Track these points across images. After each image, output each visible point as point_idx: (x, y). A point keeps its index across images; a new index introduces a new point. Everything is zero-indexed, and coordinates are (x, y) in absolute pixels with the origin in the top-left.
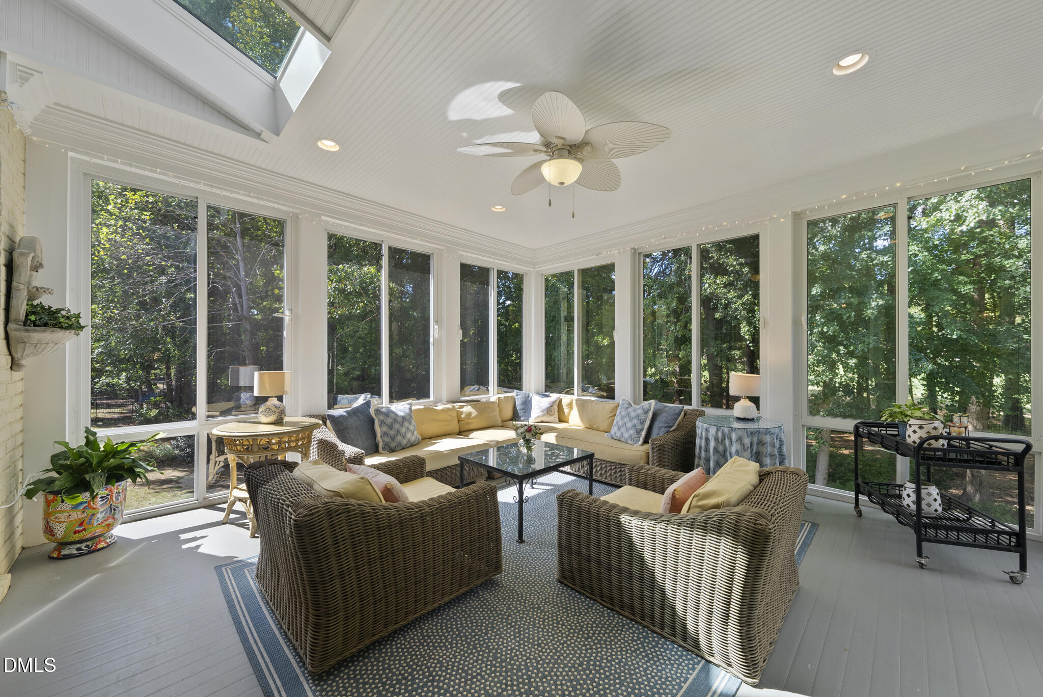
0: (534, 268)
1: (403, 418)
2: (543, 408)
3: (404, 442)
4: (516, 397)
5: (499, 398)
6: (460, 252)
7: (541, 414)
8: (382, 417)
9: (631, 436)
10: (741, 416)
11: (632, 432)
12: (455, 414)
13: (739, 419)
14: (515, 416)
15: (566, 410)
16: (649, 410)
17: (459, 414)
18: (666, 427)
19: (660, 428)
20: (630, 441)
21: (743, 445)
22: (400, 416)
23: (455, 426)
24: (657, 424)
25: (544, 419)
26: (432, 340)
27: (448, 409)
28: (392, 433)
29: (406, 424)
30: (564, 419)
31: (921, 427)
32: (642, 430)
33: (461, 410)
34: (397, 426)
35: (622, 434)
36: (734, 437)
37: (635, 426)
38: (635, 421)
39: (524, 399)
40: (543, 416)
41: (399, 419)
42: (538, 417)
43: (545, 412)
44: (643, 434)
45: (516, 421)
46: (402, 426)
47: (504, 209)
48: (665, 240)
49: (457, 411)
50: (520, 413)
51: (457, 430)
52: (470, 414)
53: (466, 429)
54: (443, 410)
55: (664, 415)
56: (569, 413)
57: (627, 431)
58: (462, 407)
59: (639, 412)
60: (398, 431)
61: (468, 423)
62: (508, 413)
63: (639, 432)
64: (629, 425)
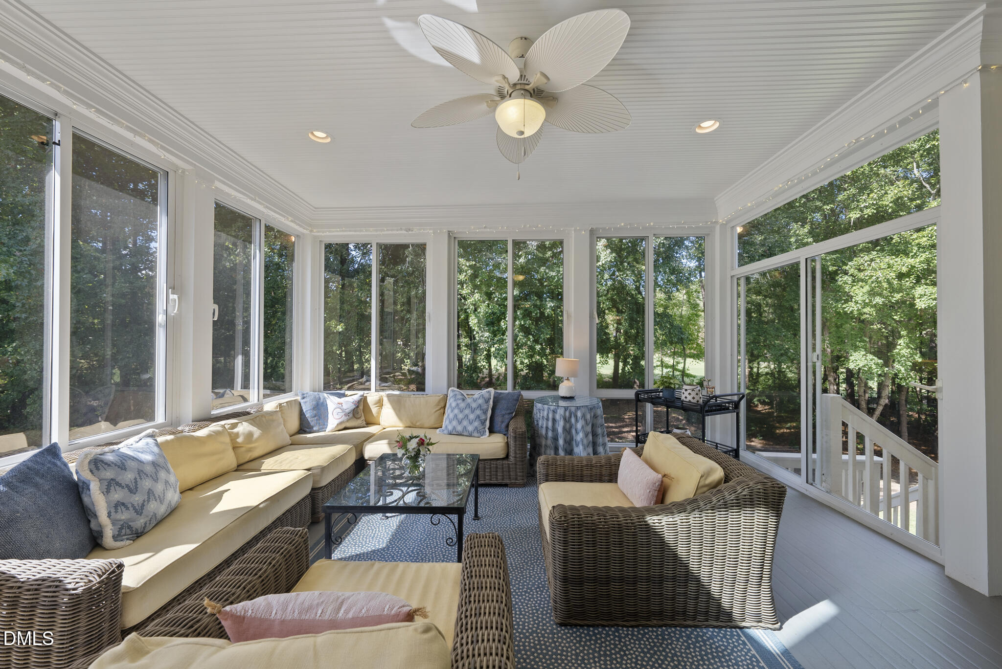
0: (311, 231)
1: (154, 464)
2: (347, 411)
3: (162, 510)
4: (302, 401)
5: (280, 405)
6: (218, 184)
7: (344, 418)
8: (109, 474)
9: (476, 428)
10: (568, 395)
11: (476, 424)
12: (227, 440)
13: (564, 398)
14: (304, 427)
15: (374, 410)
16: (490, 399)
17: (234, 437)
18: (509, 414)
19: (503, 415)
20: (476, 434)
21: (586, 420)
22: (148, 463)
23: (230, 460)
24: (498, 412)
25: (348, 425)
26: (160, 318)
27: (217, 433)
28: (137, 499)
29: (162, 475)
30: (373, 421)
31: (693, 390)
32: (486, 420)
33: (235, 430)
34: (147, 484)
35: (465, 427)
36: (579, 414)
37: (478, 417)
38: (478, 412)
39: (314, 403)
40: (348, 420)
41: (149, 469)
42: (341, 423)
43: (351, 415)
44: (488, 423)
45: (305, 432)
46: (156, 480)
47: (329, 140)
48: (486, 230)
49: (230, 434)
50: (312, 421)
51: (234, 465)
52: (250, 435)
53: (246, 460)
54: (209, 436)
55: (503, 402)
56: (379, 413)
57: (471, 423)
58: (234, 426)
59: (480, 401)
60: (150, 492)
61: (250, 450)
62: (294, 424)
63: (483, 423)
64: (472, 417)
